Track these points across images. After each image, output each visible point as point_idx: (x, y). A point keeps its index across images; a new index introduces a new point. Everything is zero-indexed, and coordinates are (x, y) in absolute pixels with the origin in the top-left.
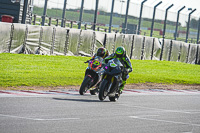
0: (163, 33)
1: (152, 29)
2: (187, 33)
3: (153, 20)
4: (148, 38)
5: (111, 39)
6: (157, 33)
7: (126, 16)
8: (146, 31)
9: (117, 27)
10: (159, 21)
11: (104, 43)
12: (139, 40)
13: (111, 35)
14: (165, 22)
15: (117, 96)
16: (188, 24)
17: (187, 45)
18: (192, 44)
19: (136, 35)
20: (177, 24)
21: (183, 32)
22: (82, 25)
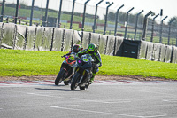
0: (82, 26)
1: (71, 22)
2: (105, 25)
3: (72, 14)
4: (67, 30)
5: (32, 32)
6: (77, 26)
7: (47, 9)
8: (65, 24)
9: (38, 21)
10: (78, 14)
11: (26, 36)
12: (59, 33)
13: (32, 28)
14: (84, 15)
15: (87, 86)
16: (106, 16)
17: (105, 37)
18: (110, 36)
19: (56, 28)
20: (96, 17)
21: (102, 25)
22: (4, 19)
